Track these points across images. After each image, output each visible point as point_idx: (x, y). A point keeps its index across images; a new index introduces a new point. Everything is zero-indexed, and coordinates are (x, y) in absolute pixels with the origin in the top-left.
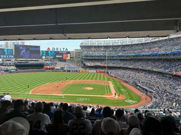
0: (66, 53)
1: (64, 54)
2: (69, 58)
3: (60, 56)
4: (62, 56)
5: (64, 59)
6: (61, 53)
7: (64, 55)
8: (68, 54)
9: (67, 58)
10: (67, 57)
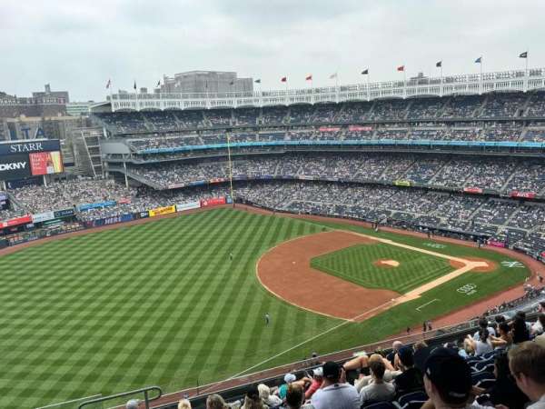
0: (39, 146)
1: (32, 155)
2: (56, 167)
3: (16, 166)
4: (23, 165)
5: (34, 174)
6: (17, 153)
7: (35, 159)
8: (52, 153)
9: (50, 170)
10: (50, 163)
